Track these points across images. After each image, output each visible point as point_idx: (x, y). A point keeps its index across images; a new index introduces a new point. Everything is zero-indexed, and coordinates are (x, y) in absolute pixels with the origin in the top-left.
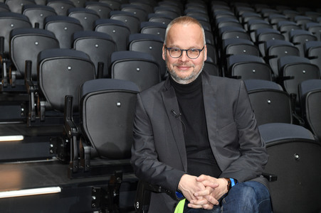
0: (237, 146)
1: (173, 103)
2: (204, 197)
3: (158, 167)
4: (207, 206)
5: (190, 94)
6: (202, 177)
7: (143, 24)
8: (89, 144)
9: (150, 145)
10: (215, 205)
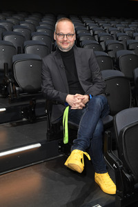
0: (91, 80)
1: (60, 61)
2: (78, 103)
3: (55, 92)
4: (80, 108)
5: (68, 57)
6: (77, 95)
7: (37, 27)
8: (18, 86)
9: (50, 83)
10: (83, 107)
